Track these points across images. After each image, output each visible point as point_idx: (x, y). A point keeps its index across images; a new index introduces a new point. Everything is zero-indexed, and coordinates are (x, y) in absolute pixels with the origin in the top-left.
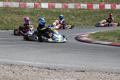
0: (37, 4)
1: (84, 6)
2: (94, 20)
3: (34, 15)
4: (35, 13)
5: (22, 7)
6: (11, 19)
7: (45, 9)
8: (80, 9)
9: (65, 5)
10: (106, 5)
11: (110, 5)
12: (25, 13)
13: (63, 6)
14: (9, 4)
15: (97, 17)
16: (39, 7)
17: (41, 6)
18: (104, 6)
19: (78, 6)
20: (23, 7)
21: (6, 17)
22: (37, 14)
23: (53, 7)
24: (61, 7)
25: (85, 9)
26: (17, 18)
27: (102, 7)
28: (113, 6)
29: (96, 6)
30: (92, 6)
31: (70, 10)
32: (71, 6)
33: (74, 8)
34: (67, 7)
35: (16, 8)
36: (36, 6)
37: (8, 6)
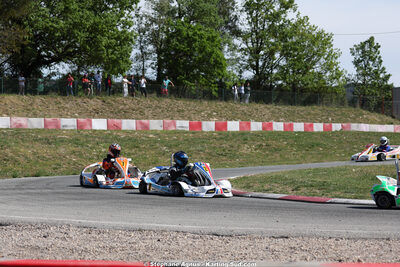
0: (82, 120)
1: (183, 124)
2: (210, 154)
3: (82, 145)
4: (83, 140)
5: (50, 128)
6: (34, 154)
7: (101, 132)
8: (176, 132)
9: (141, 123)
10: (229, 122)
11: (238, 123)
12: (62, 141)
13: (139, 125)
14: (23, 121)
15: (214, 148)
16: (88, 127)
17: (91, 125)
18: (225, 125)
19: (169, 125)
20: (54, 127)
21: (22, 150)
22: (87, 142)
23: (118, 128)
24: (135, 129)
25: (187, 132)
26: (45, 151)
27: (221, 127)
28: (244, 125)
29: (209, 126)
30: (200, 125)
31: (155, 133)
32: (156, 125)
33: (162, 129)
34: (146, 127)
35: (38, 131)
36: (80, 126)
37: (20, 125)
